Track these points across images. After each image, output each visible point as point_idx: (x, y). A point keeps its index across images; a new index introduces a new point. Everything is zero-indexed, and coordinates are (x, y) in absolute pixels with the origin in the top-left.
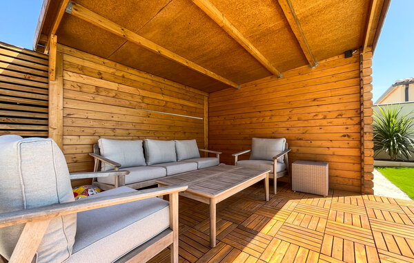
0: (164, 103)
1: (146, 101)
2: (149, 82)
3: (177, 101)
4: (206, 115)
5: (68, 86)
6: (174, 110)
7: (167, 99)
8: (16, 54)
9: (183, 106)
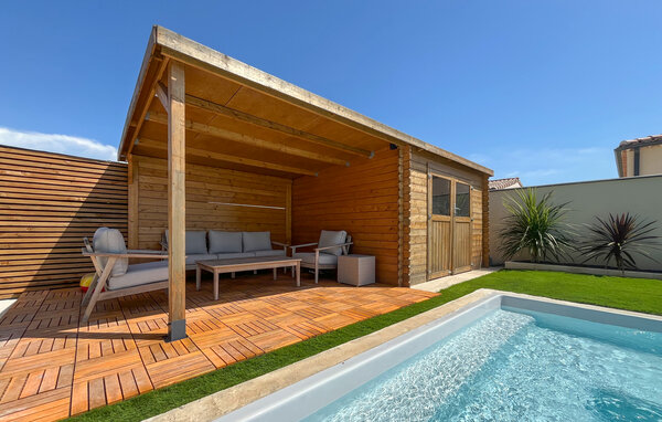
0: (232, 195)
1: (213, 194)
2: (217, 175)
3: (249, 191)
4: (289, 204)
5: (142, 187)
6: (245, 201)
7: (237, 190)
8: (106, 167)
9: (256, 195)
